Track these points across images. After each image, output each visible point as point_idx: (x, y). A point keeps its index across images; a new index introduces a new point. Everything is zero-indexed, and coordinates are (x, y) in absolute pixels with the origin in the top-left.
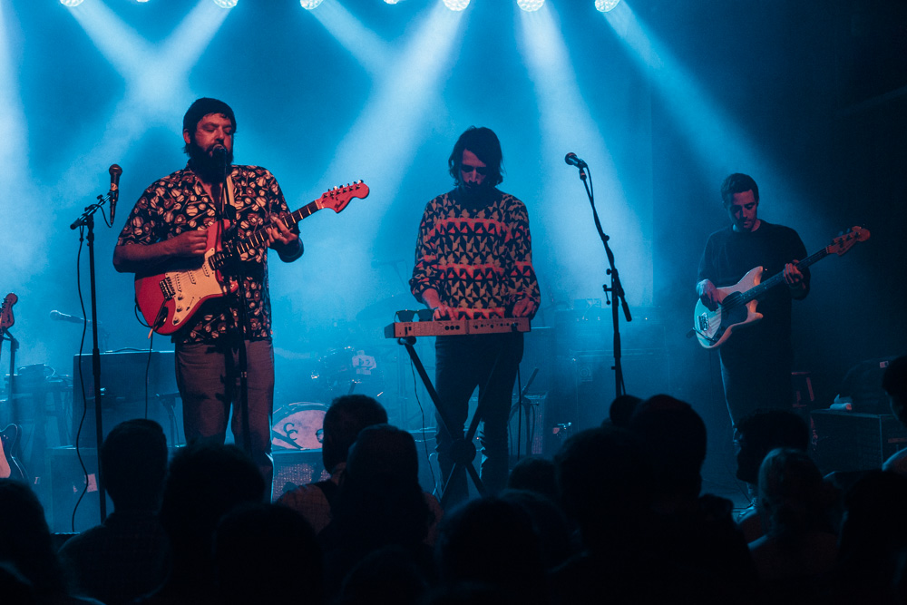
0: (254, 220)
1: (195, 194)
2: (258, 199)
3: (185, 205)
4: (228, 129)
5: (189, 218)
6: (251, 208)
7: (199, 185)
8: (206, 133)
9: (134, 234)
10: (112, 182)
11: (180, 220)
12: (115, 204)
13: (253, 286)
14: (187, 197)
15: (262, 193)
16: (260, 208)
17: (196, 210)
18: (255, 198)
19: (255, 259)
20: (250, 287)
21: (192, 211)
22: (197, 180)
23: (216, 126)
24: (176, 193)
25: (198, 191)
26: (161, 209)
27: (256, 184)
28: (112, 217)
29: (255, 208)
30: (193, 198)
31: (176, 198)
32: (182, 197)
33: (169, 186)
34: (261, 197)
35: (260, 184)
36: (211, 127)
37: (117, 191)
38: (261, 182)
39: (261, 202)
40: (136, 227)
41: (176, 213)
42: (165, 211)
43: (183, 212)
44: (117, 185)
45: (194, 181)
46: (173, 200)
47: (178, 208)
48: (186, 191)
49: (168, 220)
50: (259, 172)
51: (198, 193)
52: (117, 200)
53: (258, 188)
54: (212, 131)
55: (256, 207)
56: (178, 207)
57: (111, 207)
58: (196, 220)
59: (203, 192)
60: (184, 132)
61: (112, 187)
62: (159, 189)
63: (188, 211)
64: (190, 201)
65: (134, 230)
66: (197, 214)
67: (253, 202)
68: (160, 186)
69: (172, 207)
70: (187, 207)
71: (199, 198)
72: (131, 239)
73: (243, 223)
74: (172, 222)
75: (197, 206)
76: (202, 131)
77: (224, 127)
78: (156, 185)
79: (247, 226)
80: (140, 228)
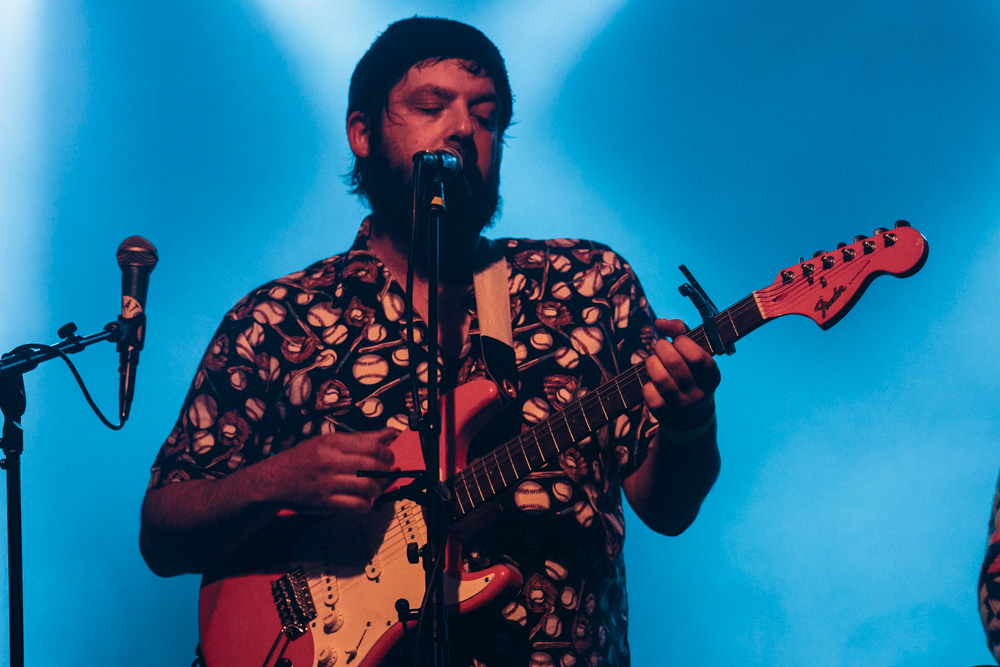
0: (565, 395)
1: (381, 319)
2: (580, 334)
3: (348, 354)
4: (484, 108)
5: (361, 391)
6: (554, 360)
7: (395, 290)
8: (417, 121)
9: (193, 453)
10: (126, 291)
11: (331, 398)
12: (135, 361)
13: (567, 598)
14: (356, 330)
15: (592, 316)
16: (584, 359)
17: (382, 368)
18: (569, 329)
19: (575, 514)
20: (559, 603)
21: (370, 370)
22: (391, 275)
23: (445, 97)
24: (323, 316)
25: (392, 308)
26: (274, 363)
27: (574, 290)
28: (126, 398)
29: (567, 359)
30: (375, 333)
31: (320, 331)
32: (342, 329)
33: (302, 299)
34: (586, 327)
35: (586, 290)
36: (431, 101)
37: (140, 319)
38: (588, 286)
39: (588, 341)
40: (198, 429)
41: (318, 378)
42: (287, 367)
43: (343, 372)
44: (142, 300)
45: (381, 280)
46: (312, 340)
47: (329, 362)
48: (357, 313)
49: (296, 399)
50: (584, 255)
51: (391, 315)
52: (139, 346)
53: (577, 303)
54: (434, 112)
55: (572, 355)
56: (328, 359)
57: (122, 370)
58: (383, 399)
59: (408, 312)
60: (351, 123)
61: (125, 306)
62: (264, 307)
63: (359, 371)
64: (366, 342)
65: (193, 441)
66: (386, 380)
67: (562, 341)
68: (270, 300)
69: (312, 360)
70: (354, 358)
71: (392, 329)
72: (185, 465)
73: (529, 407)
74: (310, 401)
75: (385, 355)
76: (403, 111)
77: (472, 102)
78: (261, 295)
79: (541, 414)
80: (211, 431)
